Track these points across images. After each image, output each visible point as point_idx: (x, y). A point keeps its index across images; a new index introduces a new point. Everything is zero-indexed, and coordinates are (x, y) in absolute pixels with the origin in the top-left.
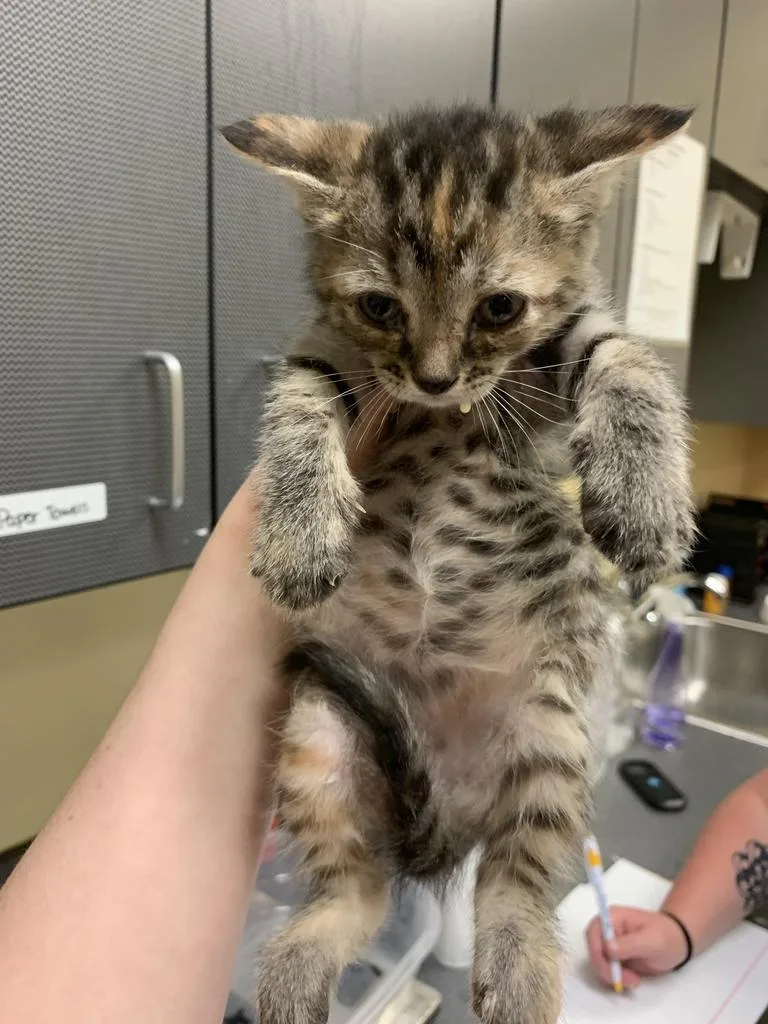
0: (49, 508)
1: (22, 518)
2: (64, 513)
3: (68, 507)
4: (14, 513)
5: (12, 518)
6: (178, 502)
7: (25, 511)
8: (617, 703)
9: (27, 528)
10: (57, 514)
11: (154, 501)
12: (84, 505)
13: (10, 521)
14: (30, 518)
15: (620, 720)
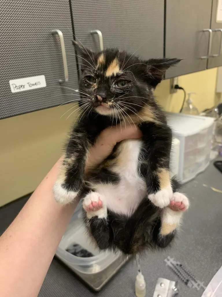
0: (28, 83)
1: (20, 87)
2: (33, 85)
3: (34, 83)
4: (18, 85)
5: (17, 87)
6: (67, 80)
7: (21, 84)
8: (213, 144)
9: (22, 90)
10: (31, 85)
11: (60, 81)
12: (39, 82)
13: (17, 88)
14: (23, 87)
15: (214, 149)
